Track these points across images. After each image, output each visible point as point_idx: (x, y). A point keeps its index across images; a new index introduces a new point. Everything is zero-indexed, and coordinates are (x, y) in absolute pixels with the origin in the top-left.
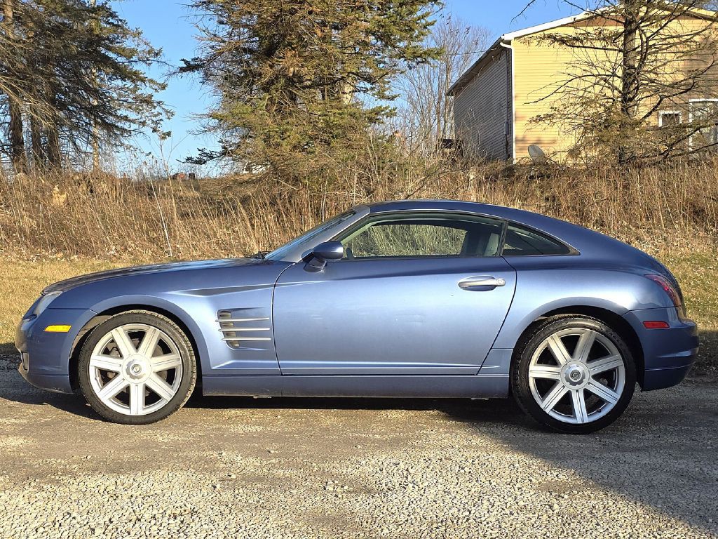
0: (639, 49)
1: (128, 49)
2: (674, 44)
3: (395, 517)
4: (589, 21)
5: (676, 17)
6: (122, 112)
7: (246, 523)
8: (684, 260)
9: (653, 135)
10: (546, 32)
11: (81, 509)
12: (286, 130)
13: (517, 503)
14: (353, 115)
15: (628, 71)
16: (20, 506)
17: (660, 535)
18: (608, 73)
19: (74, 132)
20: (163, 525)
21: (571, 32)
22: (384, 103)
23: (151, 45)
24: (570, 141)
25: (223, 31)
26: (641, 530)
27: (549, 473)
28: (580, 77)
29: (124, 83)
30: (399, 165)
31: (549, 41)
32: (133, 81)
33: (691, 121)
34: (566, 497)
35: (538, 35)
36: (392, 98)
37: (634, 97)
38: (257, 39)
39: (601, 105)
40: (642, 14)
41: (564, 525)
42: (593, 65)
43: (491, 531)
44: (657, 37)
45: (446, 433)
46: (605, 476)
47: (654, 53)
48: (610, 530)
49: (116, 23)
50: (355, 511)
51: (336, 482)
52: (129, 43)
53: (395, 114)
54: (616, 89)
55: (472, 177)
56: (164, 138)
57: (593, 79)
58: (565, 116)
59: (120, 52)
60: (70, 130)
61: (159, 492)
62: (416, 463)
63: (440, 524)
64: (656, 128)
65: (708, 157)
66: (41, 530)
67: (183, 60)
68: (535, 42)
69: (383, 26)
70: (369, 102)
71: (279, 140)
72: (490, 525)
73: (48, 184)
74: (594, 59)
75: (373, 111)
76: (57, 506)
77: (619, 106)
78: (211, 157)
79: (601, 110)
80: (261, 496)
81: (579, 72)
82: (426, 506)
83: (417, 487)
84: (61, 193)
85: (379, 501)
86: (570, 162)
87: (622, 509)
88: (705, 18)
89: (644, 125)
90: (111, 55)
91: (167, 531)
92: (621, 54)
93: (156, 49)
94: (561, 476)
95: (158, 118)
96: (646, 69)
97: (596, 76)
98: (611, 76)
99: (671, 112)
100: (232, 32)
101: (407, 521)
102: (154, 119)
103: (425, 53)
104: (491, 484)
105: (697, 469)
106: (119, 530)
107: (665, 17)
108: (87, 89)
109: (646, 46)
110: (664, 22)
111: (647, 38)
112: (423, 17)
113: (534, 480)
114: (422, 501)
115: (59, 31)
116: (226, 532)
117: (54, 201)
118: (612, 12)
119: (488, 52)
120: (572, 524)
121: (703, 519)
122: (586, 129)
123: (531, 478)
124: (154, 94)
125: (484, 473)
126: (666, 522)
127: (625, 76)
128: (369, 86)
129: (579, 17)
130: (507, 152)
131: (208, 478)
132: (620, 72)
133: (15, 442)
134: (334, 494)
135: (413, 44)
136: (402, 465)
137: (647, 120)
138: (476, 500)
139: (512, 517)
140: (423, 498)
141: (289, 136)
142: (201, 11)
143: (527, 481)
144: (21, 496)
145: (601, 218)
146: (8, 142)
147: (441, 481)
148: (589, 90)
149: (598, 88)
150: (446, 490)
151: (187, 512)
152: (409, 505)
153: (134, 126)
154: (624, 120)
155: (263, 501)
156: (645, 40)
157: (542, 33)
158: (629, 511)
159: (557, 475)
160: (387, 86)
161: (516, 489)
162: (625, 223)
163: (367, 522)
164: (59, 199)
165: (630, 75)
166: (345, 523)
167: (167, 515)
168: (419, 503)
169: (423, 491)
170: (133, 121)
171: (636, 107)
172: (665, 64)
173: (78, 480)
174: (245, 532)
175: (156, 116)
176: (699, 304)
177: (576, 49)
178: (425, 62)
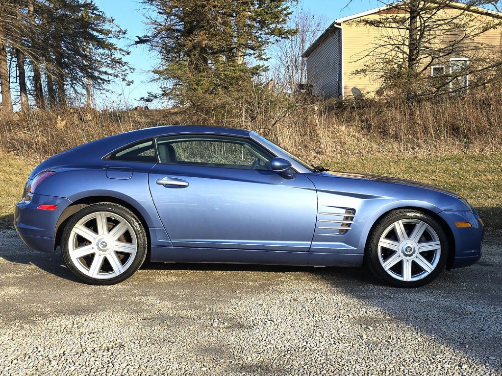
0: (419, 28)
1: (106, 30)
2: (441, 25)
3: (257, 347)
4: (388, 11)
5: (443, 8)
6: (103, 69)
7: (156, 354)
8: (447, 159)
9: (428, 81)
10: (362, 18)
11: (46, 343)
12: (200, 80)
13: (339, 334)
14: (242, 71)
15: (412, 42)
16: (5, 342)
17: (434, 359)
18: (400, 43)
19: (74, 82)
20: (99, 357)
21: (377, 17)
22: (261, 63)
23: (120, 27)
24: (377, 85)
25: (161, 18)
26: (421, 355)
27: (361, 310)
28: (382, 46)
29: (105, 51)
30: (271, 102)
31: (364, 23)
32: (109, 50)
33: (451, 72)
34: (371, 329)
35: (357, 20)
36: (267, 60)
37: (416, 58)
38: (183, 23)
39: (395, 63)
40: (421, 6)
41: (370, 351)
42: (391, 38)
43: (320, 358)
44: (430, 21)
45: (295, 280)
46: (398, 312)
47: (428, 30)
48: (400, 356)
49: (98, 14)
50: (230, 343)
51: (220, 320)
52: (107, 26)
53: (268, 70)
54: (405, 53)
55: (316, 108)
56: (129, 85)
57: (391, 47)
58: (373, 71)
59: (101, 32)
60: (72, 81)
61: (100, 330)
62: (274, 304)
63: (286, 353)
64: (429, 77)
65: (462, 95)
66: (15, 362)
67: (137, 37)
68: (355, 24)
69: (260, 15)
70: (252, 62)
71: (196, 87)
72: (320, 353)
73: (54, 115)
74: (391, 35)
75: (255, 68)
76: (30, 342)
77: (407, 64)
78: (156, 97)
79: (396, 66)
80: (169, 332)
81: (382, 43)
82: (278, 338)
83: (273, 323)
84: (62, 120)
85: (247, 335)
86: (377, 98)
87: (408, 338)
88: (460, 8)
89: (422, 75)
90: (95, 33)
91: (101, 362)
92: (408, 31)
93: (124, 29)
94: (368, 312)
95: (126, 72)
96: (423, 40)
97: (393, 45)
98: (402, 45)
99: (439, 67)
100: (167, 19)
101: (264, 350)
102: (123, 73)
103: (286, 32)
104: (322, 319)
105: (457, 305)
106: (68, 361)
107: (434, 8)
108: (81, 55)
109: (424, 26)
110: (434, 11)
111: (424, 21)
112: (285, 9)
113: (351, 316)
114: (276, 335)
115: (62, 19)
116: (140, 362)
117: (58, 125)
118: (403, 5)
119: (327, 30)
120: (375, 351)
121: (462, 345)
122: (386, 78)
123: (349, 314)
124: (123, 57)
125: (318, 310)
126: (437, 348)
127: (410, 45)
128: (252, 52)
129: (382, 9)
130: (339, 92)
131: (135, 318)
132: (407, 43)
133: (12, 291)
134: (218, 330)
135: (279, 26)
136: (265, 306)
137: (424, 72)
138: (312, 332)
139: (335, 346)
140: (276, 332)
141: (202, 84)
142: (148, 6)
143: (346, 316)
144: (7, 334)
145: (396, 134)
146: (33, 88)
147: (289, 318)
148: (388, 54)
149: (393, 53)
150: (292, 325)
151: (117, 346)
152: (267, 337)
153: (111, 78)
154: (410, 73)
155: (170, 336)
156: (423, 22)
157: (359, 19)
158: (413, 339)
159: (366, 312)
160: (263, 52)
161: (339, 323)
162: (410, 136)
163: (237, 352)
164: (61, 124)
165: (414, 44)
166: (223, 352)
167: (103, 348)
168: (273, 336)
169: (277, 326)
170: (111, 75)
171: (417, 64)
172: (434, 38)
173: (48, 321)
174: (153, 361)
175: (124, 71)
176: (456, 187)
177: (380, 28)
178: (287, 38)
